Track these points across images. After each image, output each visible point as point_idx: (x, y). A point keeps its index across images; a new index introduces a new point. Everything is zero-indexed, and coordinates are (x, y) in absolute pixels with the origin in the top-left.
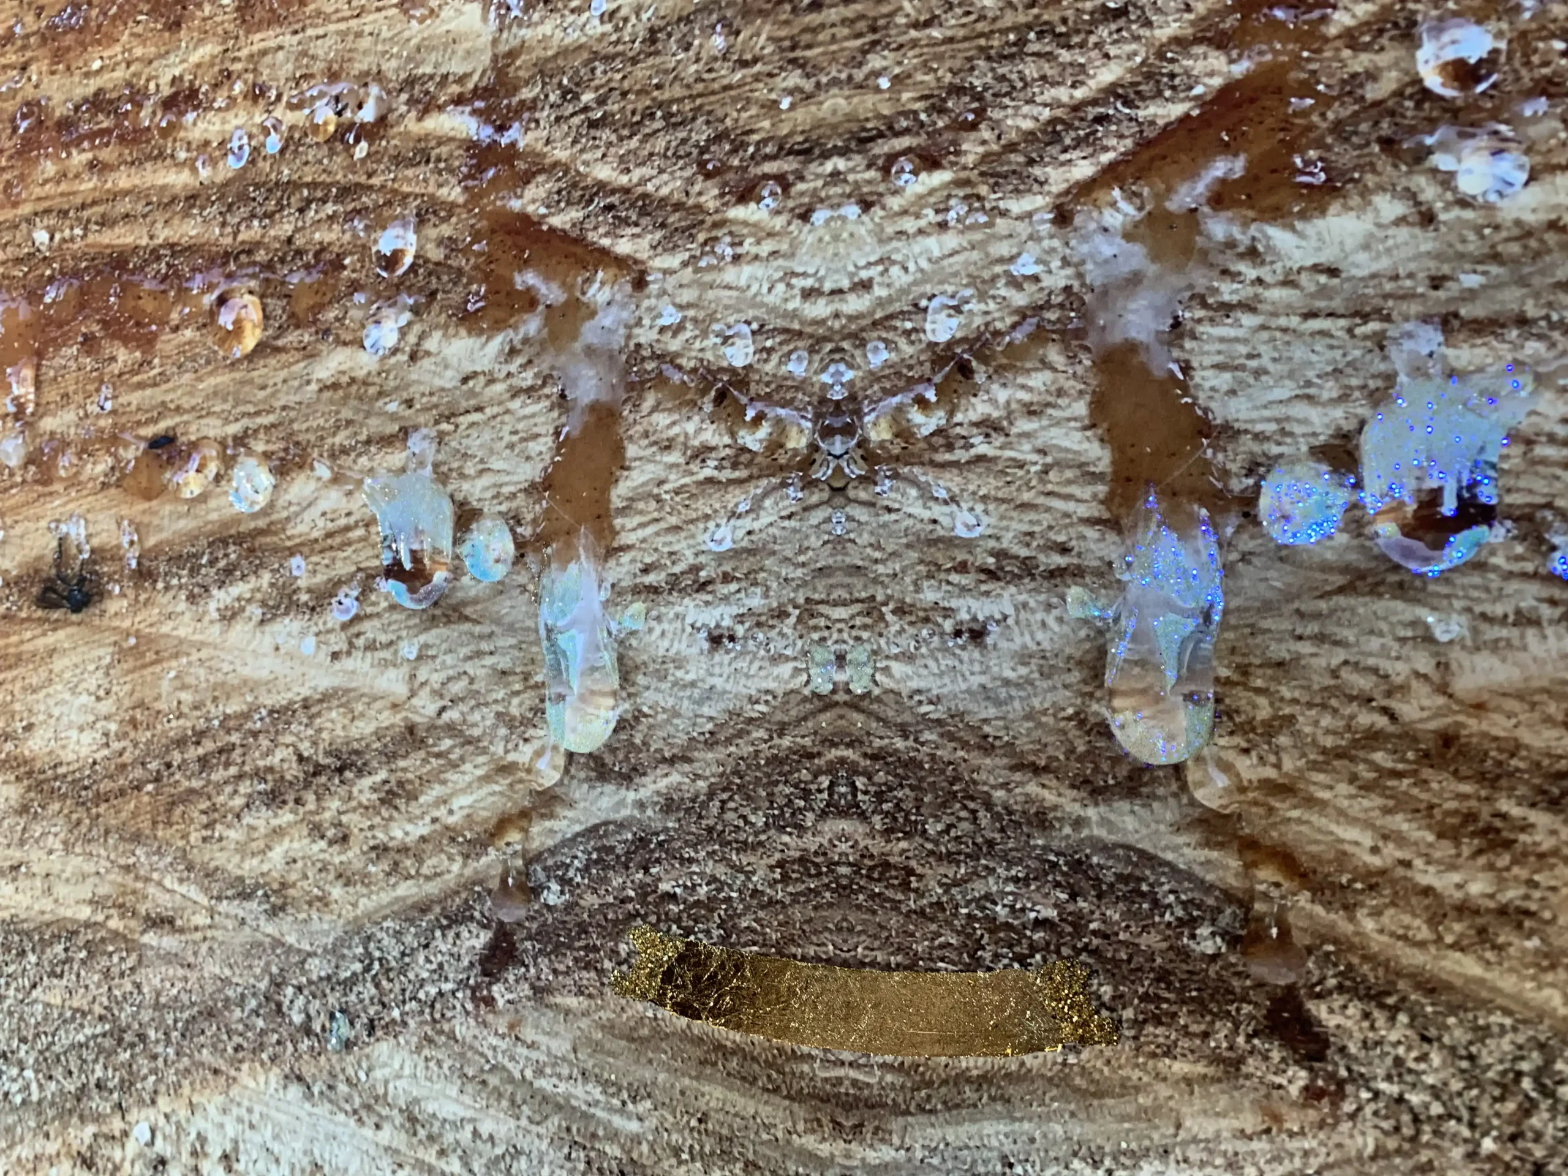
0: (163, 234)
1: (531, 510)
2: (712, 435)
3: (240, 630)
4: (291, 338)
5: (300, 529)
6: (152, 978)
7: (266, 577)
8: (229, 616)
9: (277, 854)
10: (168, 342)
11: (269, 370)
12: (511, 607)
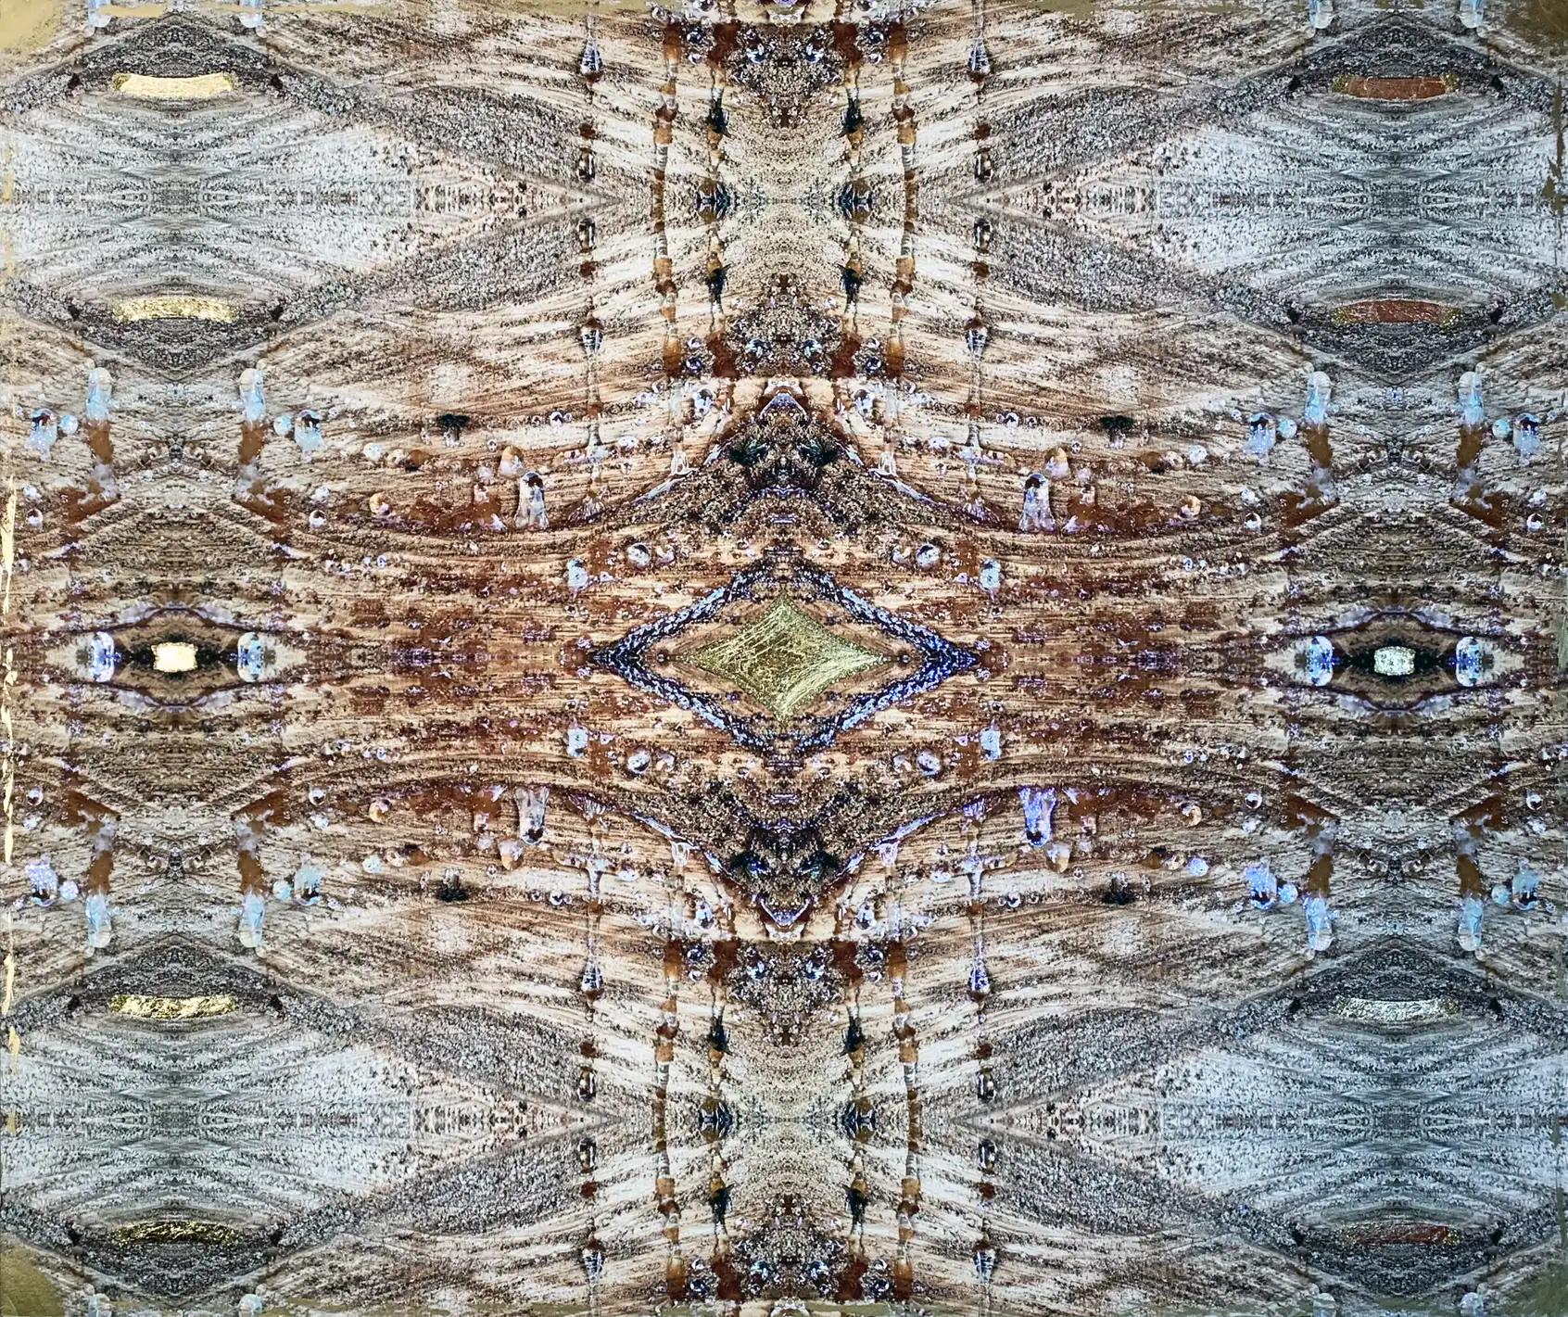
0: (415, 538)
1: (268, 436)
2: (211, 453)
3: (376, 406)
4: (357, 496)
5: (353, 436)
6: (410, 296)
7: (365, 422)
8: (380, 411)
9: (358, 337)
10: (412, 502)
11: (367, 488)
12: (276, 409)
